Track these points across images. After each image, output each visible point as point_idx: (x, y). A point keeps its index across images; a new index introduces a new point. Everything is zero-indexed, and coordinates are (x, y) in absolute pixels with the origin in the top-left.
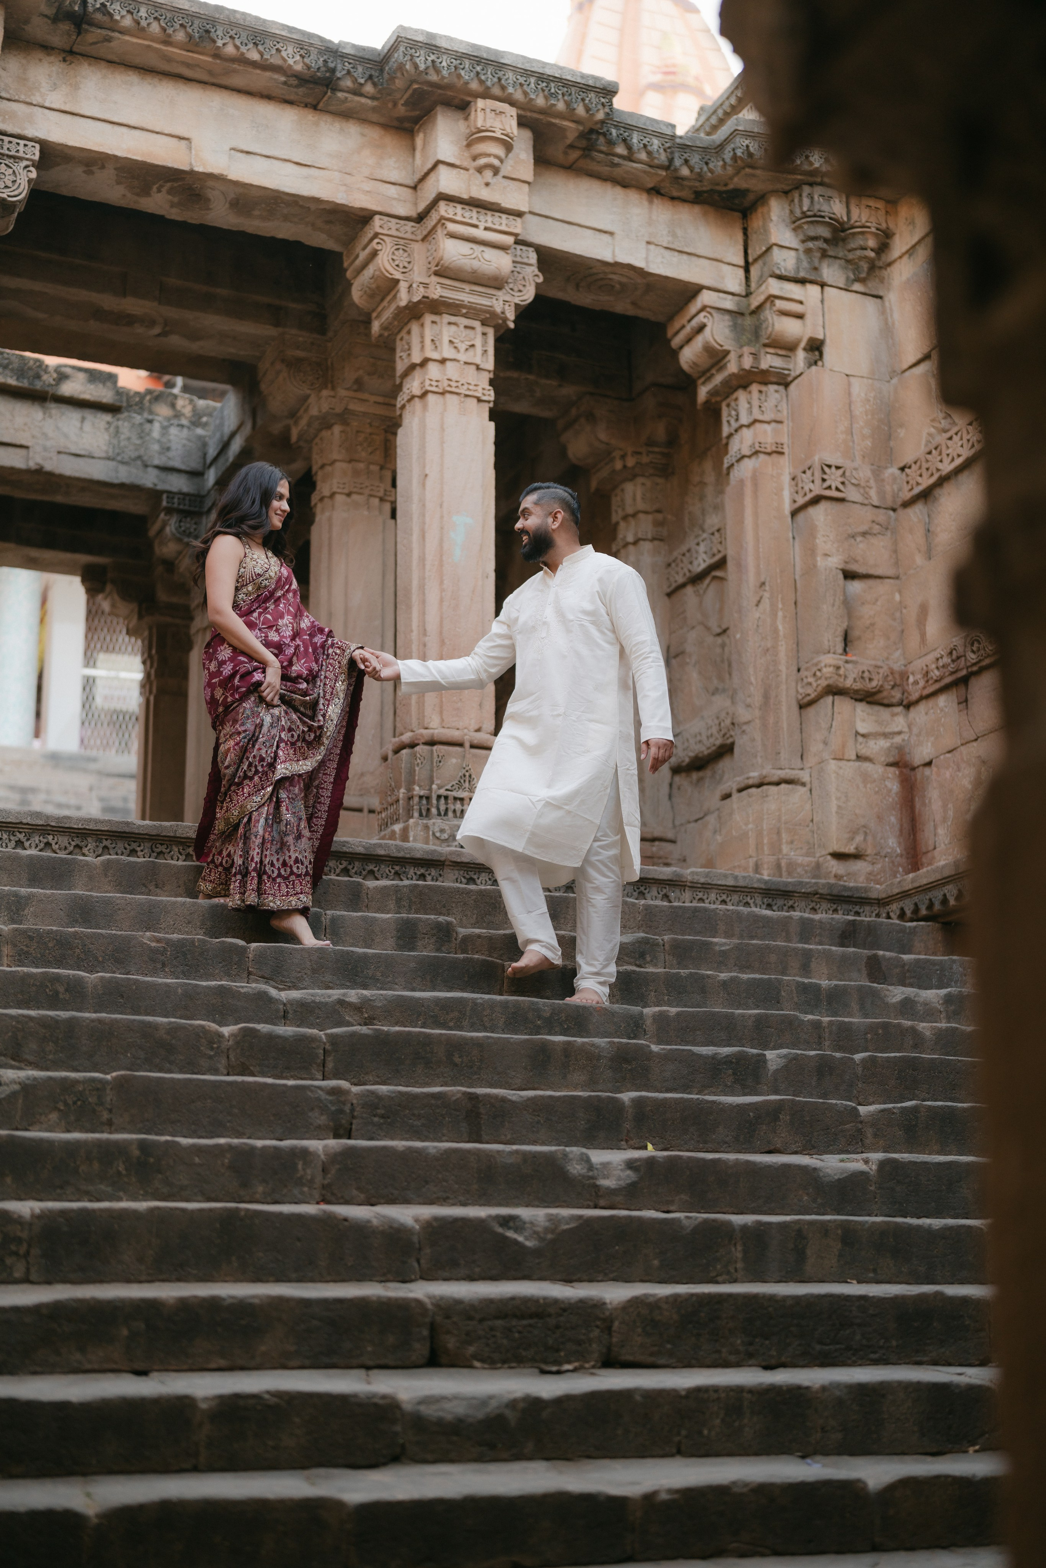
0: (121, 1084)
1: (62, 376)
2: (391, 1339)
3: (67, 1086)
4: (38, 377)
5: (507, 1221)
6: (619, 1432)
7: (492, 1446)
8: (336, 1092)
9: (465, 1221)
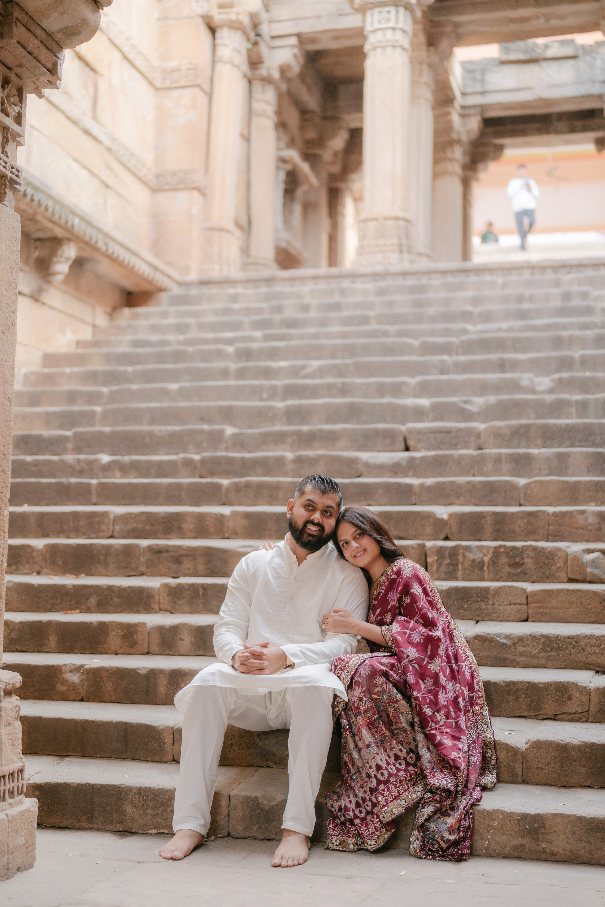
0: (355, 365)
1: (547, 47)
2: (388, 442)
3: (335, 366)
4: (534, 50)
5: (465, 402)
6: (448, 468)
7: (396, 473)
8: (442, 361)
9: (447, 403)
